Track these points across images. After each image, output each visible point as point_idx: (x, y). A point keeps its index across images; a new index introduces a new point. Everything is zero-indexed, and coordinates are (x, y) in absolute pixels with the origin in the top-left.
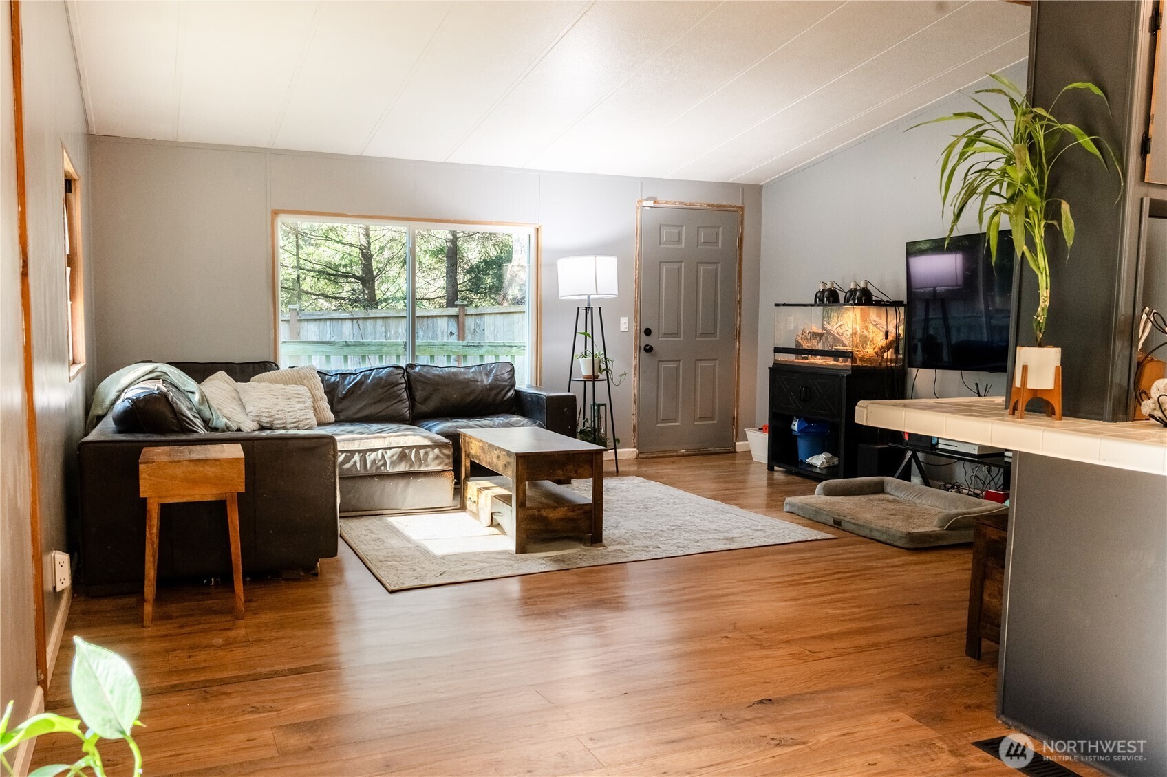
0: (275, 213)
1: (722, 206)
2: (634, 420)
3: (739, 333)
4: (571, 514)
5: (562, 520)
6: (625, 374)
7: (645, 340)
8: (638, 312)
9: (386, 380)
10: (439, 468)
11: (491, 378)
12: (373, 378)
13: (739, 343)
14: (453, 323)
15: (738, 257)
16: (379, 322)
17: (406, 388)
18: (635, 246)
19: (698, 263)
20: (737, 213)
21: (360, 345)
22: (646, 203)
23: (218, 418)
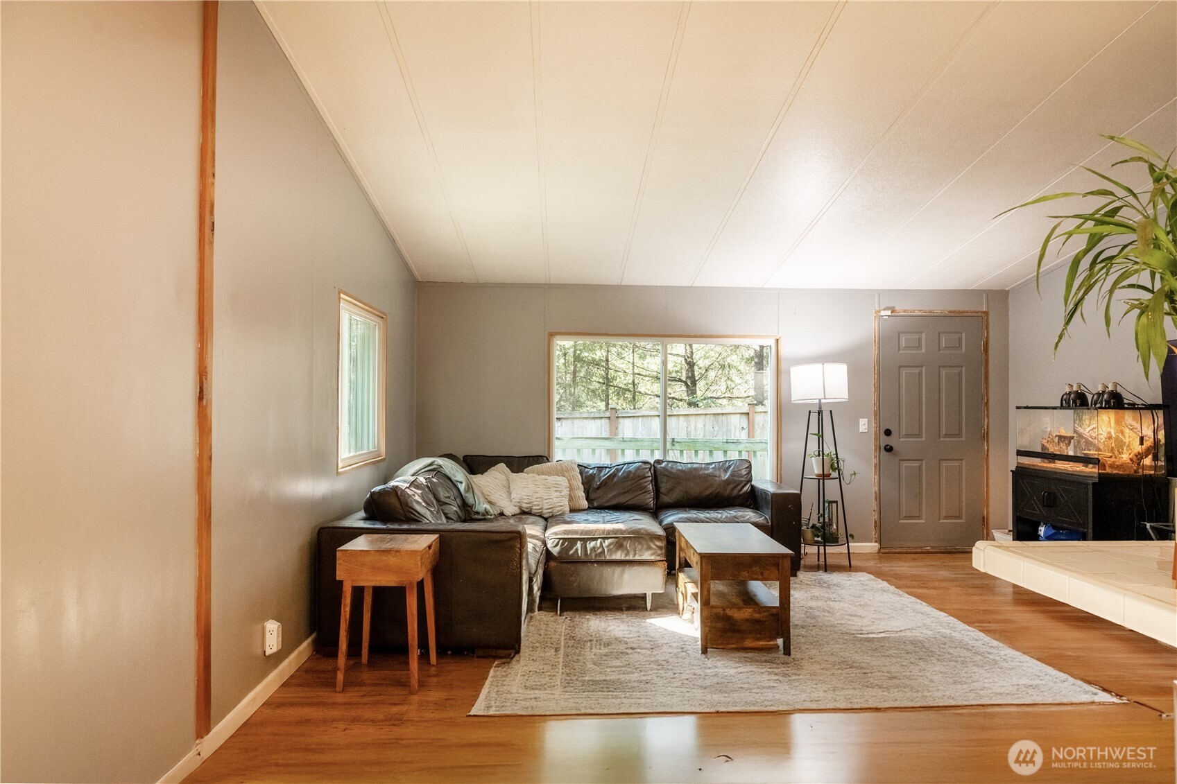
0: (552, 335)
1: (964, 312)
2: (875, 516)
3: (987, 434)
4: (757, 616)
5: (747, 620)
6: (855, 474)
7: (886, 441)
8: (878, 414)
9: (634, 474)
10: (652, 558)
11: (728, 474)
12: (624, 472)
13: (988, 443)
14: (744, 420)
15: (984, 361)
16: (682, 419)
17: (651, 481)
18: (873, 352)
19: (940, 367)
20: (982, 319)
21: (634, 441)
22: (883, 313)
23: (479, 504)
